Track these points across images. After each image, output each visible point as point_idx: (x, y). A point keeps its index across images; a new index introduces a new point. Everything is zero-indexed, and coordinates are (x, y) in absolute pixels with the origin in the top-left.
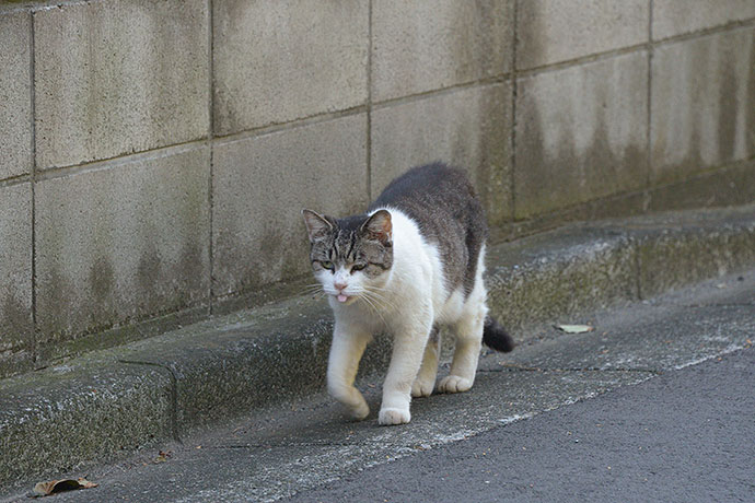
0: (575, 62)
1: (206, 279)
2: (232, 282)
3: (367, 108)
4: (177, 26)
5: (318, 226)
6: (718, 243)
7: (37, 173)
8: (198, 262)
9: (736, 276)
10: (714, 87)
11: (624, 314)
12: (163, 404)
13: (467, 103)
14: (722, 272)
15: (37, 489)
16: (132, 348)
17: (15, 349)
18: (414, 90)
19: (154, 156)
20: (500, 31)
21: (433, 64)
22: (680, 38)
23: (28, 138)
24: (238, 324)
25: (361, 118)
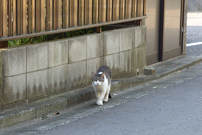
0: (111, 54)
1: (67, 85)
2: (71, 86)
3: (86, 60)
4: (64, 46)
5: (94, 75)
6: (131, 83)
7: (48, 68)
8: (67, 82)
9: (133, 88)
10: (127, 59)
11: (121, 93)
12: (67, 103)
13: (98, 60)
14: (131, 87)
15: (54, 114)
16: (60, 95)
17: (46, 94)
18: (92, 58)
19: (61, 66)
20: (102, 49)
21: (94, 54)
22: (123, 52)
23: (48, 62)
24: (72, 92)
25: (85, 61)
